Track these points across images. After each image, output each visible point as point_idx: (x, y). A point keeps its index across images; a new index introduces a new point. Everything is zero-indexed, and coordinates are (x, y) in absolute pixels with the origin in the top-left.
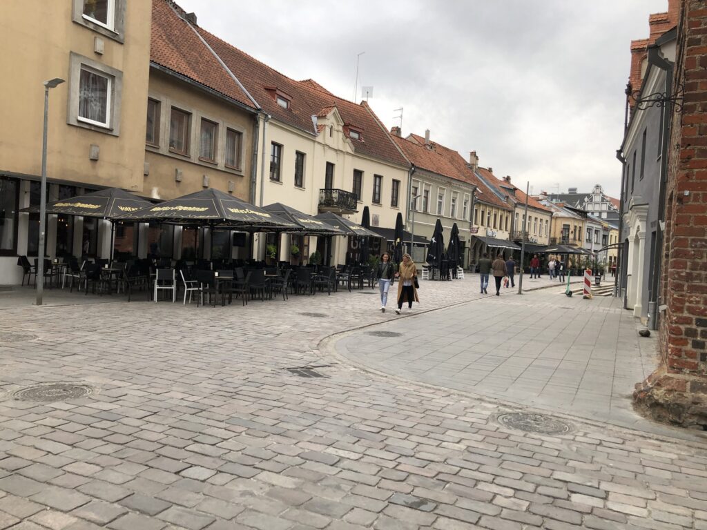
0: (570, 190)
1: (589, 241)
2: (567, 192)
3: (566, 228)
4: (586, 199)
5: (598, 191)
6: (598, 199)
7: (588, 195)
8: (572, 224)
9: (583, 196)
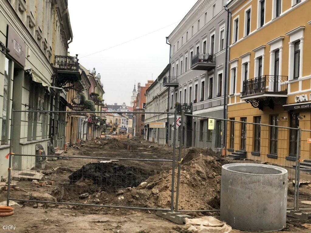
0: (115, 104)
1: (123, 123)
2: (114, 105)
3: (117, 120)
4: (120, 107)
5: (124, 105)
6: (124, 107)
7: (121, 106)
8: (118, 118)
9: (119, 106)
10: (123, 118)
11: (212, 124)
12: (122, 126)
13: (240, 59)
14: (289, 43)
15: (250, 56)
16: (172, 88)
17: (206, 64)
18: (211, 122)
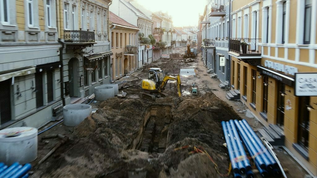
10: (194, 35)
11: (223, 61)
12: (194, 40)
13: (243, 10)
14: (262, 8)
15: (250, 9)
16: (208, 24)
17: (218, 13)
18: (222, 60)
